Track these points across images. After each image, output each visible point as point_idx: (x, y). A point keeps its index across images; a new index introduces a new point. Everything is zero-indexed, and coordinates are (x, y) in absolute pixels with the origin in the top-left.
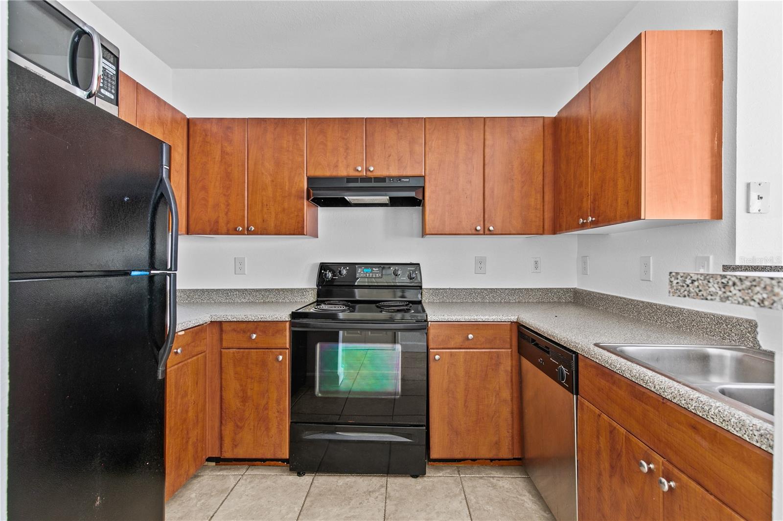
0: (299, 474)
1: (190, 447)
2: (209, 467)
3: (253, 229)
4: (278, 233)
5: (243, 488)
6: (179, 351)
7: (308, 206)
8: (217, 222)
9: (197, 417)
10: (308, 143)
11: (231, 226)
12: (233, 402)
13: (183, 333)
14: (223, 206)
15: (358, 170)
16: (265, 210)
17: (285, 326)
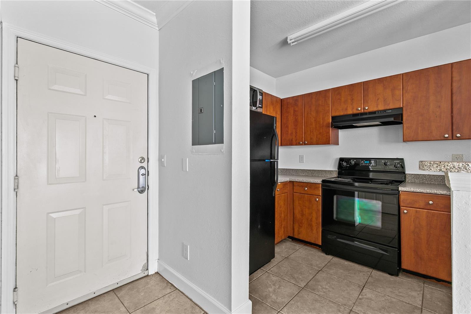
0: (326, 254)
1: (282, 228)
2: (289, 240)
3: (307, 142)
4: (317, 144)
5: (302, 251)
6: (279, 190)
7: (332, 130)
8: (292, 140)
9: (285, 217)
10: (332, 101)
11: (298, 141)
12: (298, 216)
13: (280, 184)
14: (294, 133)
15: (359, 110)
16: (312, 134)
17: (319, 186)
